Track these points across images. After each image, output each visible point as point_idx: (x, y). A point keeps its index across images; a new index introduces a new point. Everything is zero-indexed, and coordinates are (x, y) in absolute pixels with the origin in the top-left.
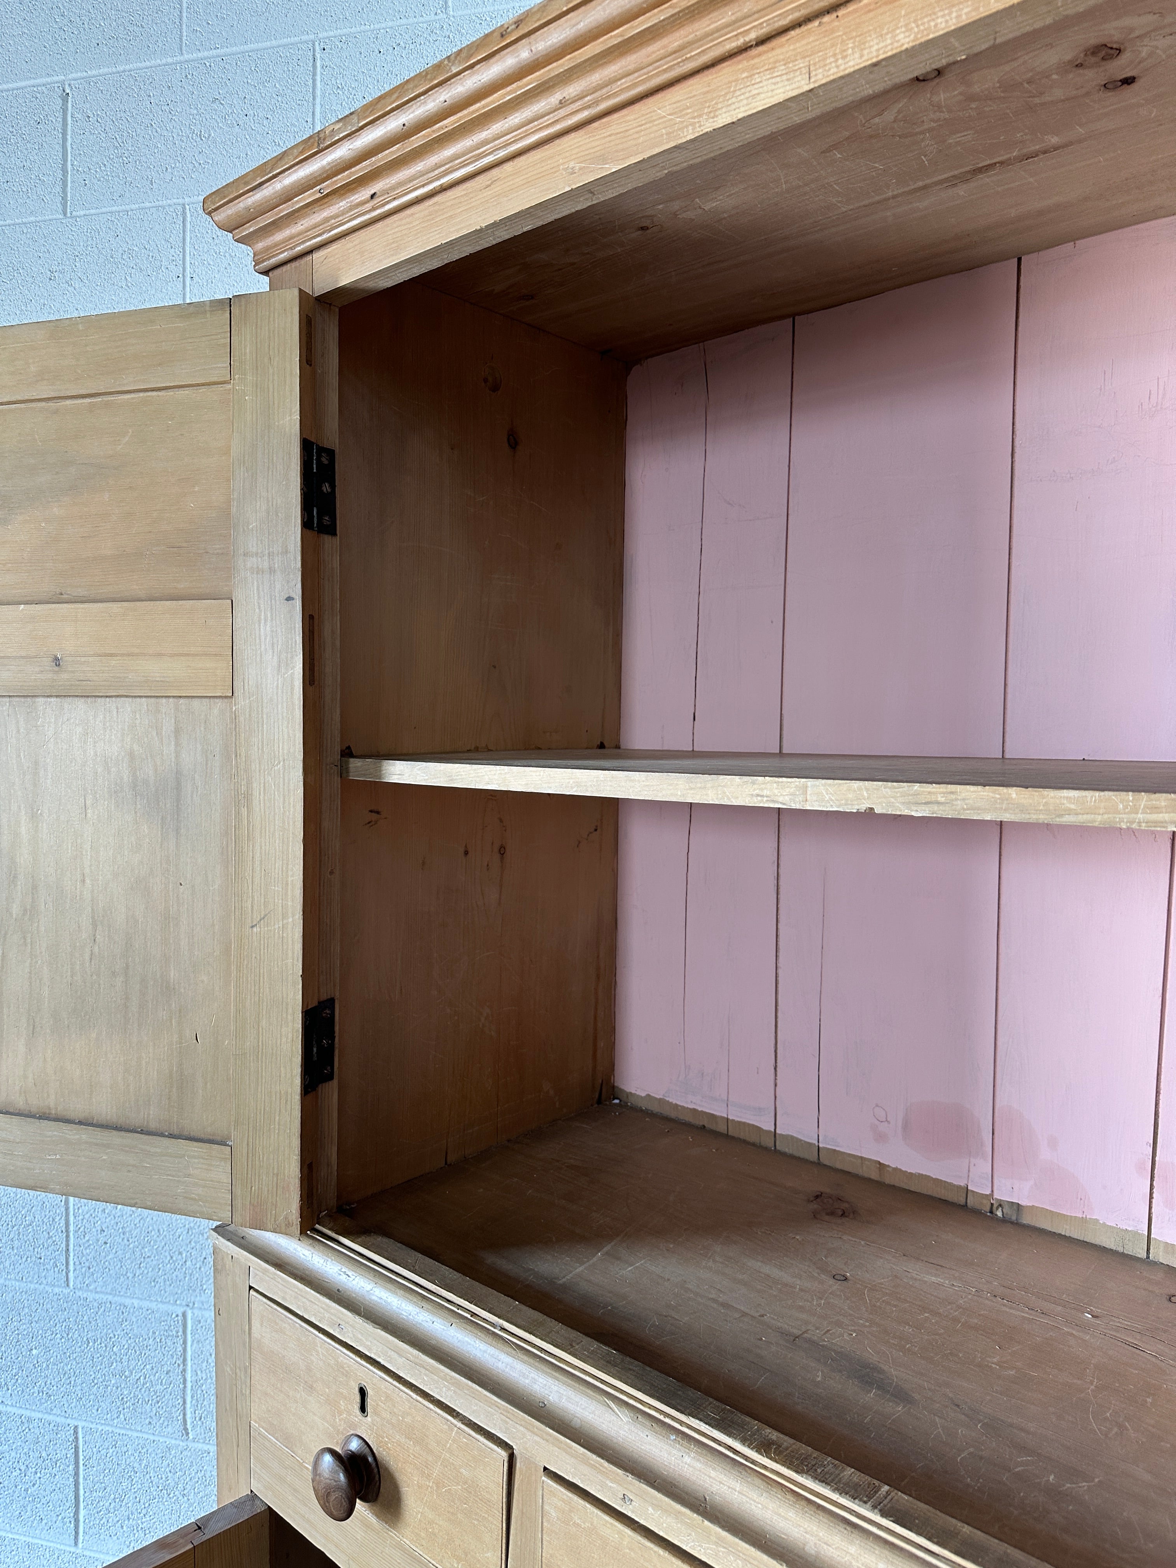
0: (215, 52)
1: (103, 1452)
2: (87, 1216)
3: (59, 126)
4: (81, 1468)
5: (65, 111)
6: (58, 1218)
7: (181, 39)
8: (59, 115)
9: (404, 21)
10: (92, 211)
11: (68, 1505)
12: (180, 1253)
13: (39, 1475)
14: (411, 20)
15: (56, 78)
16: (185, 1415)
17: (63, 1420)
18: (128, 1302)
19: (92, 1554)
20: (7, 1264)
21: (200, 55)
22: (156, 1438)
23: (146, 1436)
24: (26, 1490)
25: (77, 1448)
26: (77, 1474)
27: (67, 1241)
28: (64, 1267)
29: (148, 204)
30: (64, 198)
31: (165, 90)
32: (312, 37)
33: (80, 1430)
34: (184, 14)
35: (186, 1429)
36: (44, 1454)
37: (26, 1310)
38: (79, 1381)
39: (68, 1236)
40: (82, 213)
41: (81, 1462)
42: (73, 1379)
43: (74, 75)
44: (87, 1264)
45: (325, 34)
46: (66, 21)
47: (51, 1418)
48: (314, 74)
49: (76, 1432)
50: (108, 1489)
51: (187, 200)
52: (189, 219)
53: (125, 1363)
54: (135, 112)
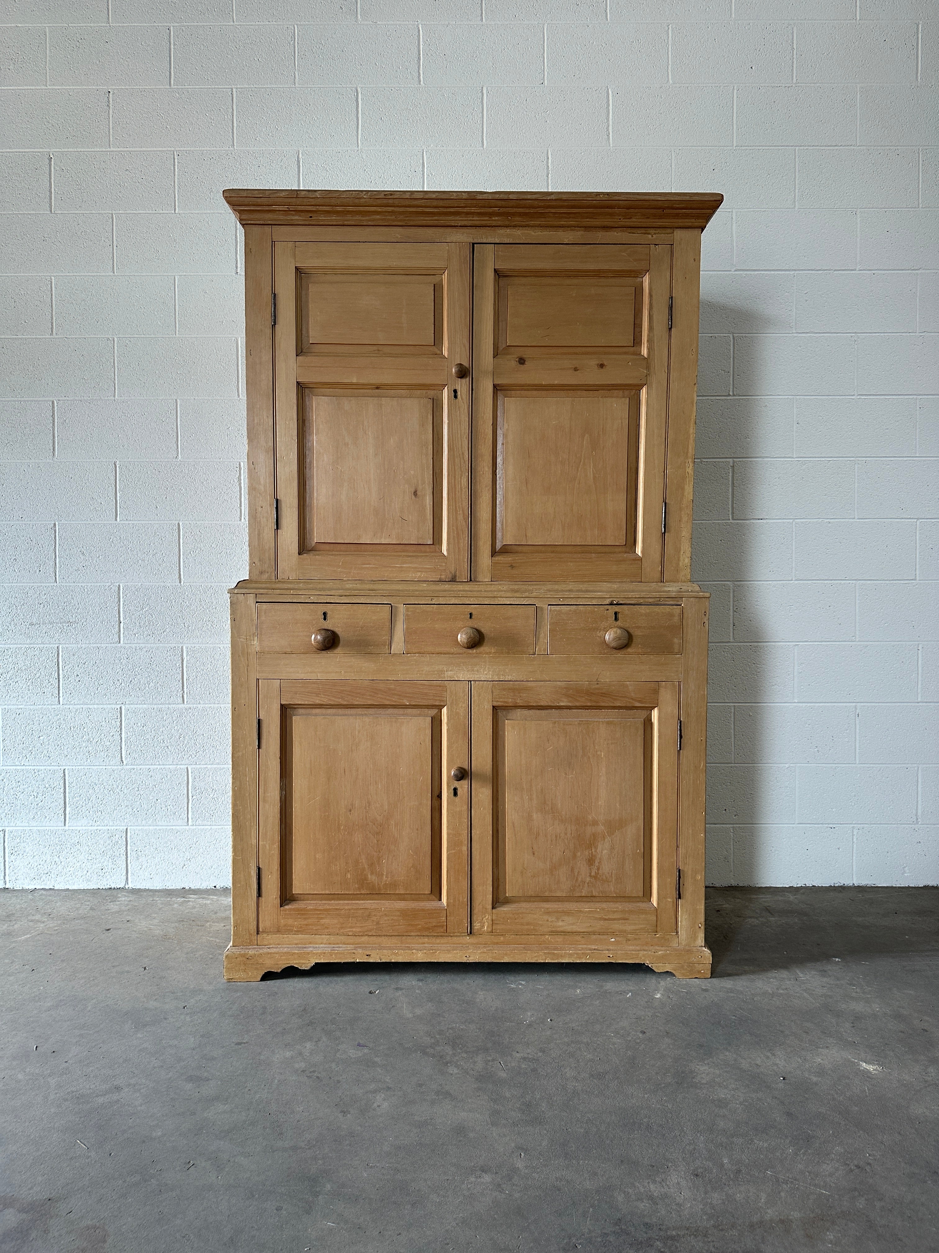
0: (126, 149)
1: (80, 779)
2: (69, 670)
3: (47, 172)
5: (50, 165)
6: (53, 673)
7: (110, 141)
8: (48, 167)
9: (215, 149)
10: (65, 212)
11: (60, 807)
12: (118, 680)
13: (44, 796)
14: (218, 149)
15: (45, 150)
16: (121, 754)
17: (57, 767)
18: (91, 707)
19: (73, 828)
21: (119, 149)
22: (107, 767)
23: (101, 767)
24: (37, 805)
25: (65, 779)
26: (65, 792)
28: (57, 695)
29: (94, 212)
30: (51, 205)
31: (102, 163)
32: (173, 149)
33: (67, 771)
34: (111, 131)
35: (122, 760)
36: (47, 786)
37: (37, 718)
38: (66, 748)
39: (59, 681)
40: (60, 212)
41: (67, 786)
43: (55, 150)
44: (70, 692)
45: (179, 149)
46: (50, 125)
47: (51, 768)
48: (174, 165)
49: (64, 772)
50: (82, 796)
51: (114, 212)
52: (115, 220)
53: (90, 735)
54: (87, 170)
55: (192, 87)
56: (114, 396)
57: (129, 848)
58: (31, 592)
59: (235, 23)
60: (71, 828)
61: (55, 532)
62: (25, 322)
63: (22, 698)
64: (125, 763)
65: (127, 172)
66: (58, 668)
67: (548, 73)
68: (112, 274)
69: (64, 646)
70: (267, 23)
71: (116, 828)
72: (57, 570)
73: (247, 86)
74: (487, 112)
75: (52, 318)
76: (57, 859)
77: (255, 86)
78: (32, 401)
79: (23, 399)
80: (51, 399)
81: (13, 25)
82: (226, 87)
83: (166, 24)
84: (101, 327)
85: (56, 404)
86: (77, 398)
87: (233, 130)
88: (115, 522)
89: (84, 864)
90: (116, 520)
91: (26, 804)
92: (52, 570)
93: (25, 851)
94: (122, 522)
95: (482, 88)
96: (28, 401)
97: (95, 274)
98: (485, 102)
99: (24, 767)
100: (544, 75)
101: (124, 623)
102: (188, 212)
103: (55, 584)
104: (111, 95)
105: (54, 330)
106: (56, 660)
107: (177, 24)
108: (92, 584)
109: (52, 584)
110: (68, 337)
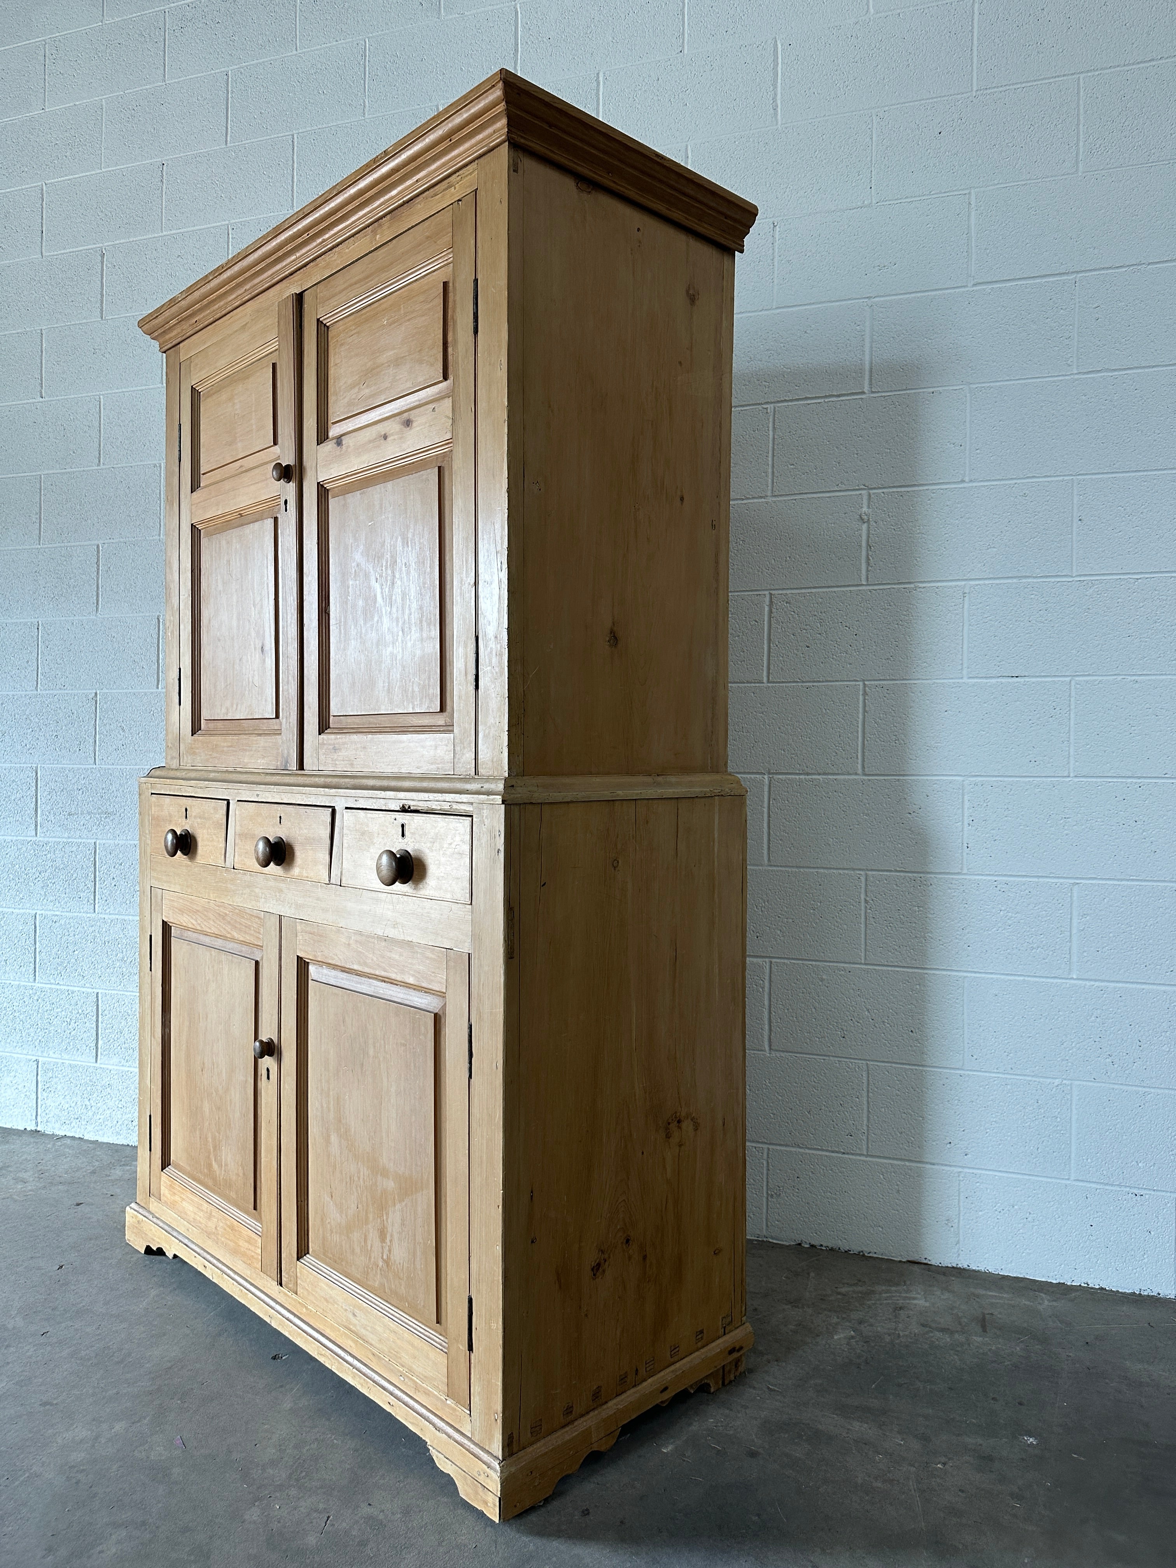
0: (179, 231)
1: (112, 1006)
2: (105, 871)
3: (99, 271)
4: (100, 1016)
5: (102, 263)
6: (90, 874)
7: (162, 224)
8: (100, 265)
9: (272, 214)
10: (116, 316)
11: (92, 1039)
13: (77, 1023)
14: (276, 214)
15: (98, 245)
17: (91, 990)
18: (126, 918)
19: (105, 1066)
20: (62, 903)
21: (171, 232)
24: (70, 1033)
25: (98, 1005)
26: (97, 1021)
27: (95, 886)
28: (93, 902)
30: (102, 310)
31: (154, 252)
32: (227, 222)
33: (100, 995)
34: (164, 211)
36: (80, 1011)
37: (72, 928)
38: (100, 967)
39: (95, 884)
40: (110, 317)
41: (100, 1013)
42: (96, 965)
43: (107, 244)
44: (106, 898)
45: (234, 221)
46: (103, 215)
47: (84, 989)
48: (228, 242)
49: (97, 997)
50: (114, 1027)
53: (124, 953)
54: (138, 263)
55: (249, 141)
56: (159, 535)
58: (70, 775)
59: (299, 51)
60: (102, 1066)
61: (96, 703)
62: (74, 452)
63: (59, 902)
65: (178, 259)
66: (95, 868)
67: (690, 35)
68: (160, 385)
69: (101, 842)
70: (334, 43)
72: (97, 749)
73: (310, 129)
74: (603, 107)
75: (100, 445)
76: (88, 1103)
77: (319, 127)
78: (78, 546)
79: (69, 544)
80: (96, 542)
81: (71, 104)
82: (287, 134)
83: (223, 69)
84: (148, 451)
85: (101, 548)
86: (122, 540)
87: (293, 187)
88: (157, 690)
89: (114, 1113)
90: (158, 688)
91: (59, 1031)
92: (92, 748)
93: (56, 1088)
95: (598, 74)
96: (74, 546)
97: (144, 388)
98: (601, 93)
99: (58, 987)
100: (683, 40)
103: (95, 766)
104: (165, 168)
105: (102, 460)
106: (92, 859)
107: (236, 67)
108: (132, 767)
109: (91, 766)
110: (115, 466)
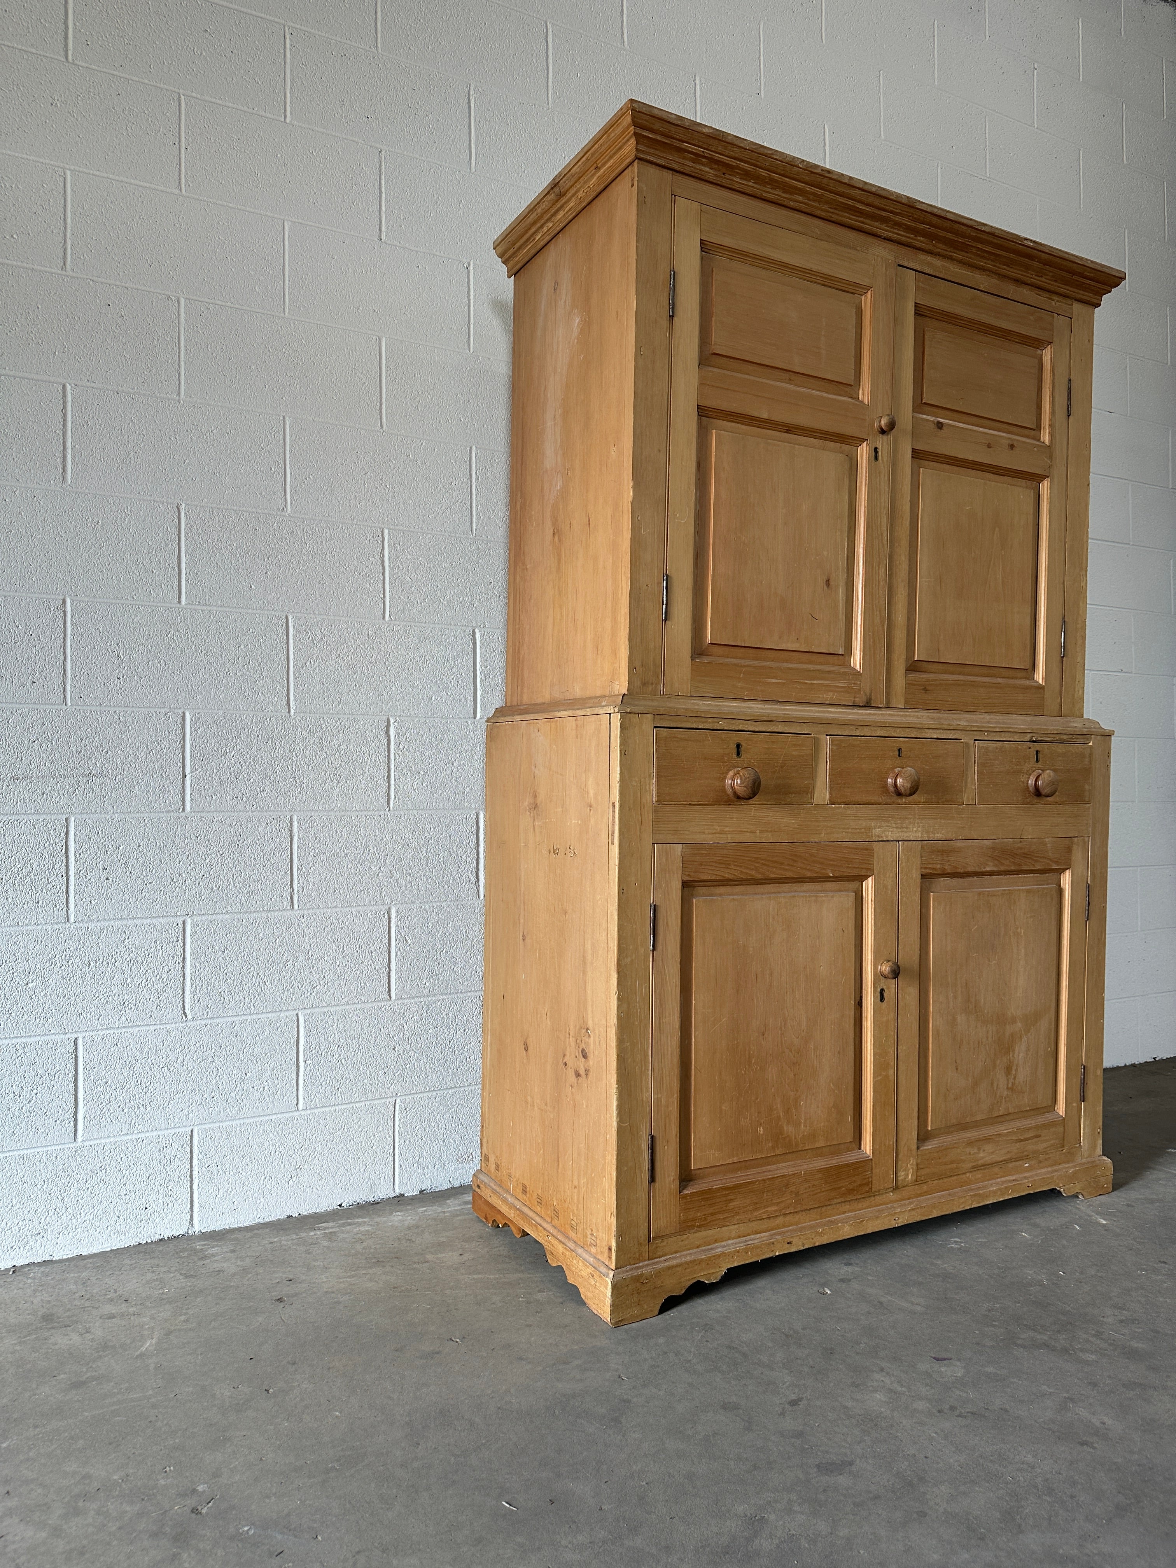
1: (105, 1053)
2: (88, 860)
4: (81, 1072)
6: (57, 866)
10: (94, 67)
11: (67, 1108)
12: (180, 876)
13: (35, 1091)
16: (184, 1002)
17: (62, 1036)
18: (129, 923)
19: (92, 1143)
22: (157, 1028)
23: (147, 1028)
25: (76, 1057)
26: (76, 1079)
27: (68, 883)
28: (64, 906)
29: (146, 81)
30: (66, 46)
32: (282, 22)
33: (80, 1040)
35: (184, 1013)
36: (40, 1071)
38: (79, 999)
39: (67, 879)
40: (83, 64)
41: (81, 1068)
42: (73, 999)
44: (89, 899)
45: (292, 25)
47: (48, 1038)
48: (285, 47)
49: (76, 1044)
50: (110, 1082)
51: (182, 92)
52: (183, 106)
53: (127, 974)
56: (179, 394)
57: (195, 1162)
60: (88, 1143)
61: (65, 615)
64: (189, 1017)
66: (67, 857)
67: (765, 84)
68: (177, 192)
69: (79, 817)
71: (173, 1131)
72: (68, 682)
75: (65, 241)
76: (59, 1204)
78: (24, 378)
80: (61, 380)
84: (157, 275)
85: (69, 391)
86: (110, 387)
88: (178, 605)
89: (112, 1206)
90: (179, 602)
92: (58, 681)
94: (190, 606)
97: (148, 185)
100: (760, 85)
101: (192, 778)
102: (307, 126)
103: (64, 707)
105: (68, 263)
106: (63, 843)
108: (134, 710)
109: (59, 707)
110: (95, 279)
